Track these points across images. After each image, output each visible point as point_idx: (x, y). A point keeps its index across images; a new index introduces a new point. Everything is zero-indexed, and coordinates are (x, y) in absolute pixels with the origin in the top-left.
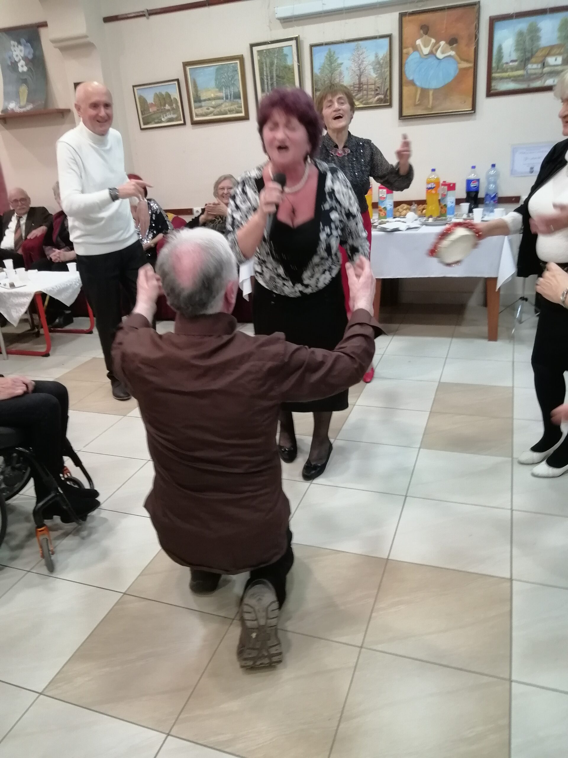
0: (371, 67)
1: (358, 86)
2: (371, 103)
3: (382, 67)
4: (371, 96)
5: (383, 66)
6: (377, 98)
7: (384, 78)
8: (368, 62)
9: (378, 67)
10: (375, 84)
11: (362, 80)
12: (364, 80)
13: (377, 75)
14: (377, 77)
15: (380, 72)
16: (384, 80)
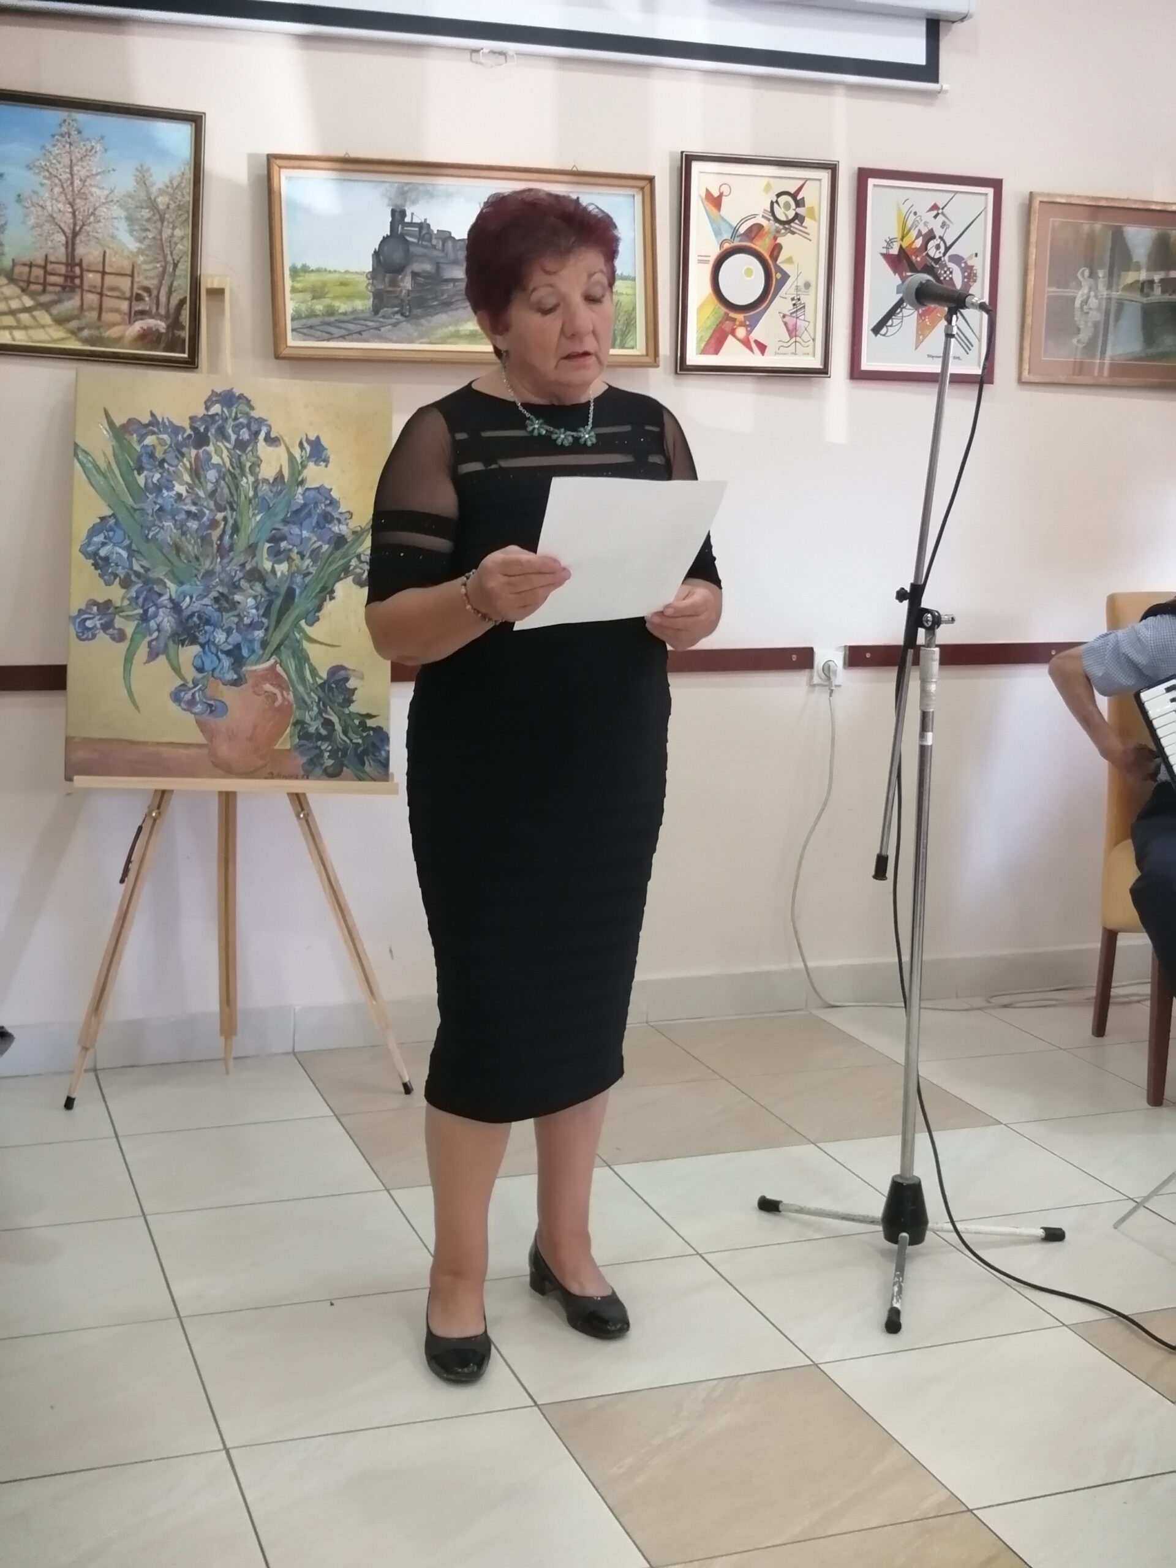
0: (117, 211)
1: (62, 269)
2: (118, 341)
3: (162, 220)
4: (116, 317)
5: (167, 216)
6: (138, 326)
7: (169, 258)
8: (106, 192)
9: (149, 215)
10: (132, 276)
11: (80, 250)
12: (88, 252)
13: (143, 247)
14: (140, 252)
15: (154, 238)
16: (171, 270)
